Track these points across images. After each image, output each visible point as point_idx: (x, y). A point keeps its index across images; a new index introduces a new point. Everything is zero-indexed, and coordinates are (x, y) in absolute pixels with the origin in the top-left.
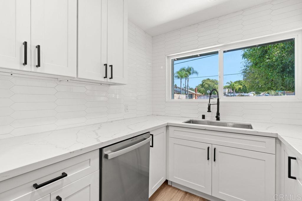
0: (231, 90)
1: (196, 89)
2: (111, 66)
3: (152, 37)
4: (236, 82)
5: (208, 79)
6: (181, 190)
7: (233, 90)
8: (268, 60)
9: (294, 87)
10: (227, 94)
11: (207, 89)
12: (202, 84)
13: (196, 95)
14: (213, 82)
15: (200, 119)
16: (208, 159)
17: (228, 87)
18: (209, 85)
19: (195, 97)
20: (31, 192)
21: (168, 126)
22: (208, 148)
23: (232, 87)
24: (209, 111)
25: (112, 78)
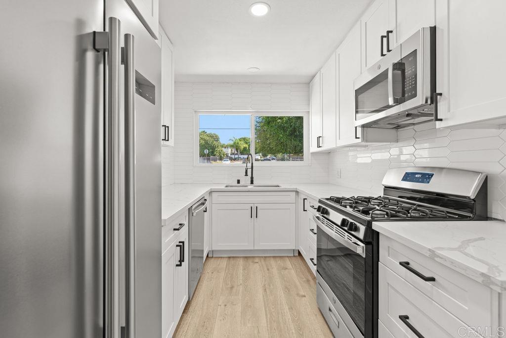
0: (234, 151)
2: (168, 127)
4: (240, 140)
5: (204, 132)
6: (224, 257)
7: (237, 150)
10: (229, 155)
11: (203, 147)
14: (212, 137)
15: (235, 183)
16: (252, 218)
17: (232, 146)
18: (206, 142)
21: (211, 192)
22: (251, 207)
23: (236, 146)
24: (246, 175)
25: (168, 140)
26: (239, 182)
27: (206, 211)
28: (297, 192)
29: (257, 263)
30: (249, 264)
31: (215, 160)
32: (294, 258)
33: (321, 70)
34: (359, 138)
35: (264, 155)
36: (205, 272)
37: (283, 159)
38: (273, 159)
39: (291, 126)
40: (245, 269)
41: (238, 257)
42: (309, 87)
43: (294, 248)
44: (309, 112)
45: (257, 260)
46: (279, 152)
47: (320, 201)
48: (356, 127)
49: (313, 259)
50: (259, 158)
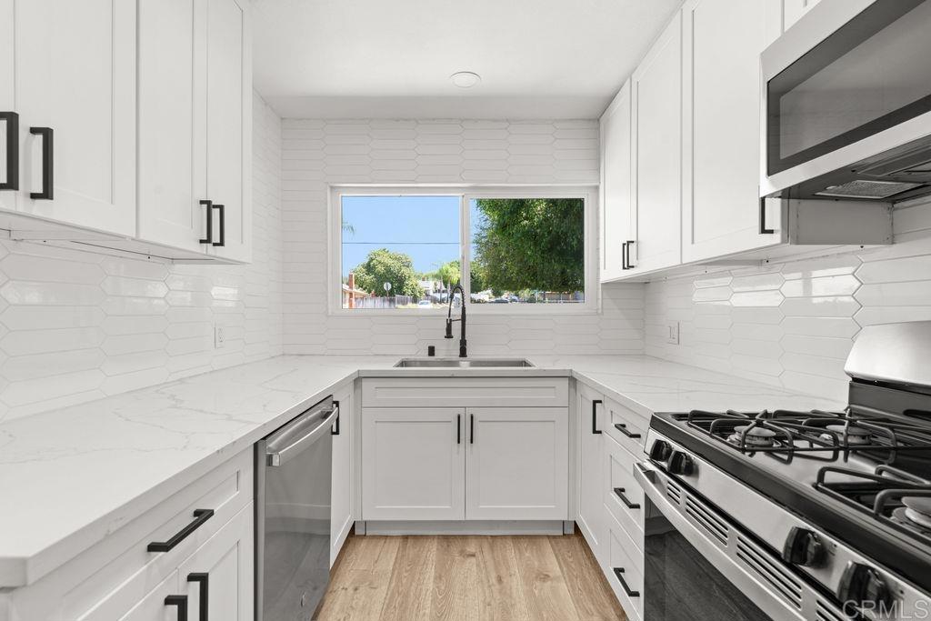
0: (440, 285)
1: (351, 276)
2: (221, 208)
3: (282, 119)
4: (451, 265)
5: (385, 250)
6: (392, 537)
7: (445, 283)
8: (526, 222)
9: (583, 287)
10: (431, 294)
11: (381, 278)
12: (369, 265)
13: (351, 294)
14: (398, 259)
15: (424, 356)
16: (459, 442)
17: (436, 276)
18: (388, 269)
19: (347, 301)
20: (145, 567)
21: (358, 380)
22: (459, 417)
23: (444, 277)
24: (449, 335)
25: (221, 244)
26: (432, 351)
27: (337, 433)
28: (573, 380)
29: (473, 555)
30: (453, 561)
31: (404, 303)
32: (564, 542)
33: (633, 76)
34: (771, 232)
35: (497, 293)
36: (335, 588)
37: (532, 300)
38: (514, 300)
39: (549, 233)
40: (440, 578)
41: (427, 537)
42: (598, 128)
43: (565, 519)
44: (597, 188)
45: (472, 547)
46: (524, 285)
47: (656, 423)
48: (763, 200)
49: (622, 570)
50: (487, 299)
